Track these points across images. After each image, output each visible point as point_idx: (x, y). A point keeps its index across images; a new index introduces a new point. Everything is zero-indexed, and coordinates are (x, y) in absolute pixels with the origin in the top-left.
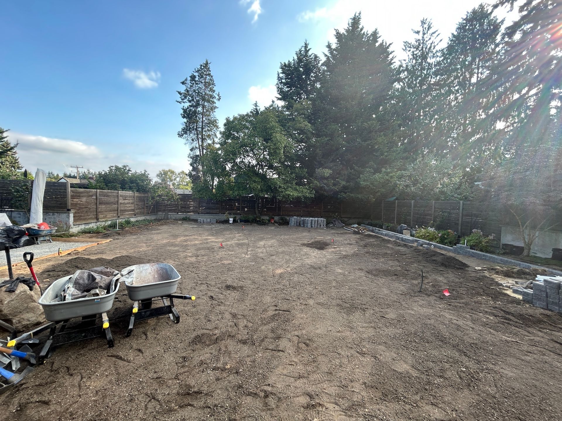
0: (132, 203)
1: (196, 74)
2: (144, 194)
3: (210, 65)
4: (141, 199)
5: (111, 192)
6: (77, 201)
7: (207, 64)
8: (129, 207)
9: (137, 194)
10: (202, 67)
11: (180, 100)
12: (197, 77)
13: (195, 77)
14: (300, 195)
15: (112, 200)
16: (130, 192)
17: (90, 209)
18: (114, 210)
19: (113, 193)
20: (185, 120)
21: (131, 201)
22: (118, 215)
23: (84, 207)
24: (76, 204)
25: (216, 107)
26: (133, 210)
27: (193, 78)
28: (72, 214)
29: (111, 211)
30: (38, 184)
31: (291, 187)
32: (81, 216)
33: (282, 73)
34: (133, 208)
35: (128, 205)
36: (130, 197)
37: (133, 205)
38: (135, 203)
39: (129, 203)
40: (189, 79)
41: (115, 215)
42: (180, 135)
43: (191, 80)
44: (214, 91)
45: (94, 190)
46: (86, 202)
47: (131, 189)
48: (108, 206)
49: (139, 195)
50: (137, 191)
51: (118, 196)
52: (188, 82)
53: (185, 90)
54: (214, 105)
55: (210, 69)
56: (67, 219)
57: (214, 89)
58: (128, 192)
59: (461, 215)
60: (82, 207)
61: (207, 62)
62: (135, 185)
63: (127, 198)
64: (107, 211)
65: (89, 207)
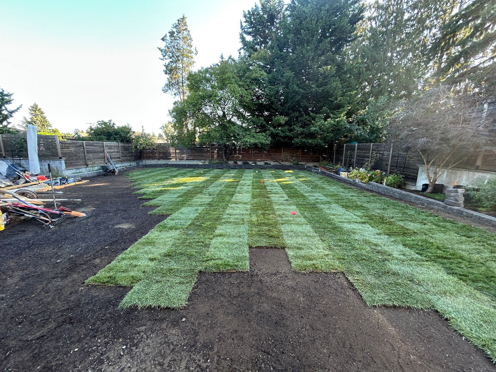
0: (118, 152)
1: (175, 30)
2: (128, 144)
3: (186, 19)
4: (125, 149)
5: (97, 143)
6: (67, 151)
7: (183, 18)
8: (115, 155)
9: (121, 144)
10: (180, 22)
11: (162, 57)
12: (176, 33)
13: (174, 32)
14: (257, 141)
15: (98, 149)
16: (115, 143)
17: (79, 157)
18: (101, 158)
19: (99, 143)
20: (168, 76)
21: (116, 150)
22: (105, 161)
23: (73, 155)
24: (66, 153)
25: (194, 62)
26: (119, 158)
27: (172, 34)
28: (64, 161)
29: (99, 159)
30: (31, 137)
31: (249, 134)
32: (72, 163)
33: (246, 22)
34: (119, 156)
35: (113, 154)
36: (115, 146)
37: (119, 153)
38: (120, 152)
39: (115, 152)
40: (168, 35)
41: (103, 162)
42: (165, 91)
43: (170, 36)
44: (191, 46)
45: (80, 142)
46: (75, 151)
47: (115, 139)
48: (95, 154)
49: (123, 145)
50: (121, 142)
51: (103, 146)
52: (168, 38)
53: (165, 47)
54: (192, 60)
55: (187, 24)
56: (60, 165)
57: (191, 44)
58: (113, 143)
59: (391, 156)
60: (72, 155)
61: (183, 16)
62: (118, 136)
63: (112, 148)
64: (94, 159)
65: (78, 155)
